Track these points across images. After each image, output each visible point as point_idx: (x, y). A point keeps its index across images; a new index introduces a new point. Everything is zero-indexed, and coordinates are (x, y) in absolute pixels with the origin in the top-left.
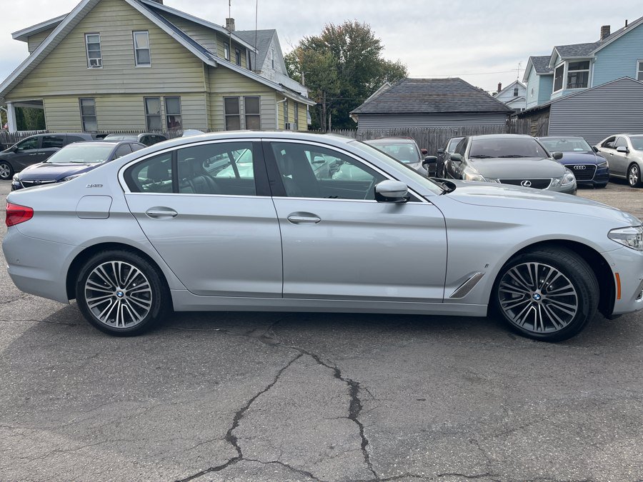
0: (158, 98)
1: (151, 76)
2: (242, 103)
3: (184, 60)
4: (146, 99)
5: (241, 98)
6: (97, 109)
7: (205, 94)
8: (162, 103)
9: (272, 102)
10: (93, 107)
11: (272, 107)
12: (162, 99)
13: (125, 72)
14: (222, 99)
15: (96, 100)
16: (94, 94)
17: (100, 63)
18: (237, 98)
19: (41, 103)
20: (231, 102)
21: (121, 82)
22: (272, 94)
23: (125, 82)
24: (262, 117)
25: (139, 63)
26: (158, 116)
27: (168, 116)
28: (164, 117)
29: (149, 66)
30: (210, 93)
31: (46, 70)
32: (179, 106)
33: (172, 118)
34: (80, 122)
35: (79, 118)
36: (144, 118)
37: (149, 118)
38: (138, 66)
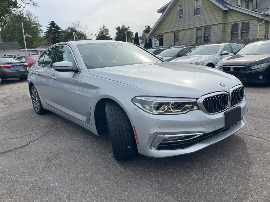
0: (201, 29)
1: (200, 20)
2: (240, 26)
3: (214, 10)
4: (197, 30)
5: (240, 24)
6: (179, 36)
7: (222, 24)
8: (203, 31)
9: (256, 24)
10: (178, 35)
11: (256, 27)
12: (203, 29)
13: (190, 19)
14: (230, 25)
15: (179, 33)
16: (179, 30)
17: (182, 17)
18: (238, 24)
19: (162, 36)
20: (235, 27)
21: (188, 24)
22: (257, 20)
23: (190, 23)
24: (250, 32)
25: (196, 15)
26: (201, 37)
27: (205, 36)
28: (203, 37)
29: (200, 15)
30: (225, 23)
31: (165, 23)
32: (210, 31)
33: (207, 37)
34: (173, 42)
35: (173, 40)
36: (195, 38)
37: (197, 38)
38: (196, 16)
